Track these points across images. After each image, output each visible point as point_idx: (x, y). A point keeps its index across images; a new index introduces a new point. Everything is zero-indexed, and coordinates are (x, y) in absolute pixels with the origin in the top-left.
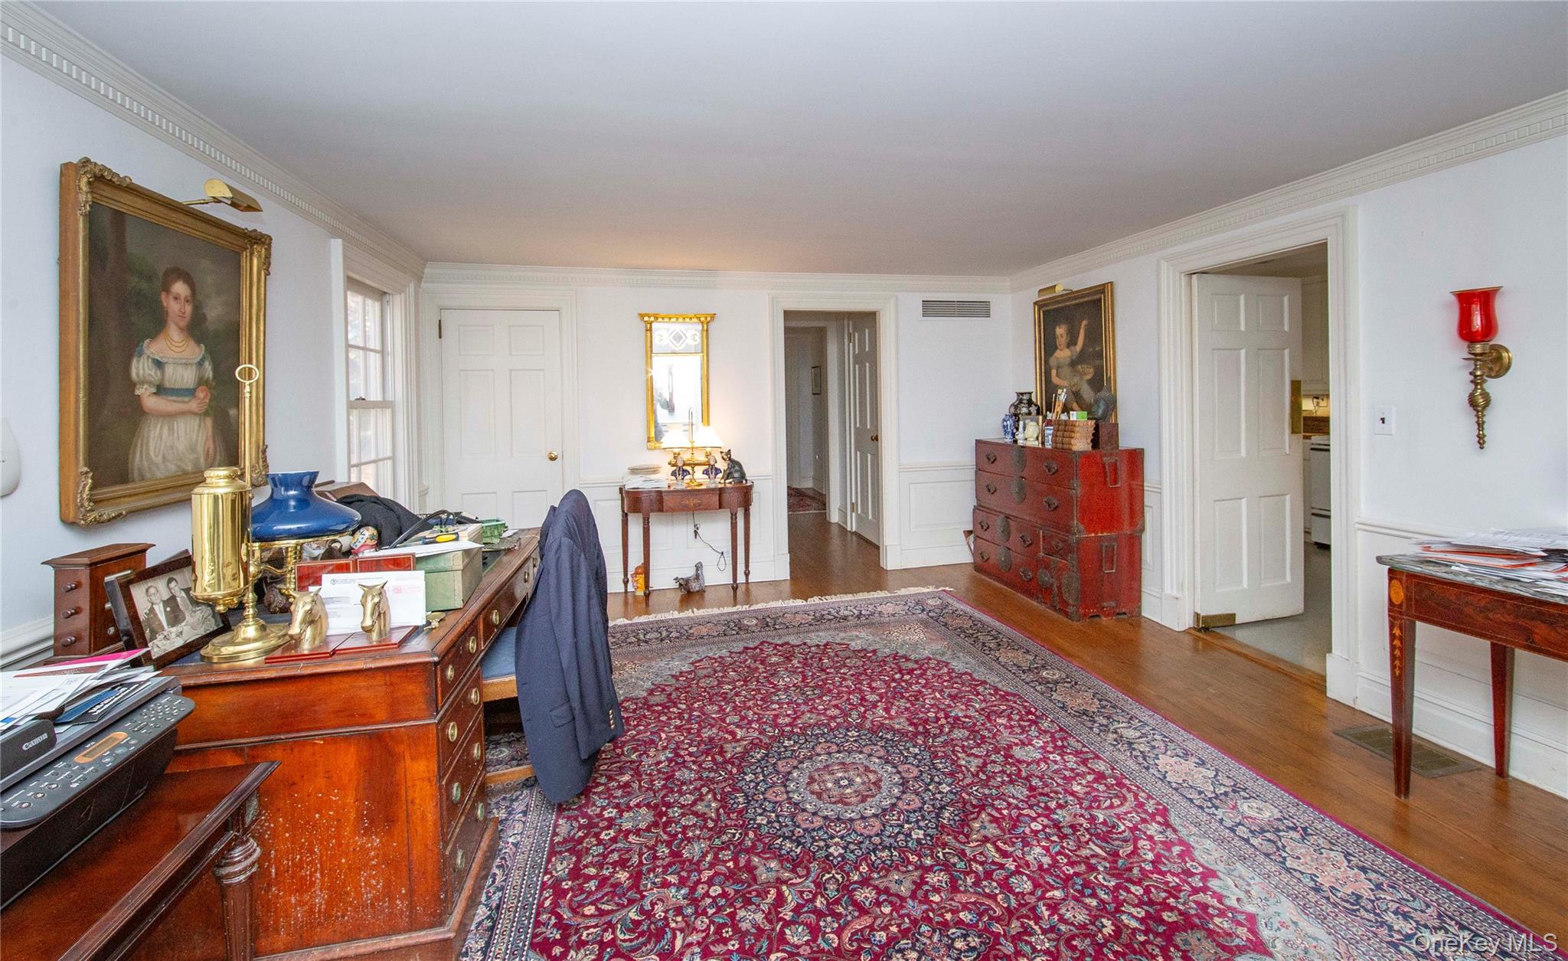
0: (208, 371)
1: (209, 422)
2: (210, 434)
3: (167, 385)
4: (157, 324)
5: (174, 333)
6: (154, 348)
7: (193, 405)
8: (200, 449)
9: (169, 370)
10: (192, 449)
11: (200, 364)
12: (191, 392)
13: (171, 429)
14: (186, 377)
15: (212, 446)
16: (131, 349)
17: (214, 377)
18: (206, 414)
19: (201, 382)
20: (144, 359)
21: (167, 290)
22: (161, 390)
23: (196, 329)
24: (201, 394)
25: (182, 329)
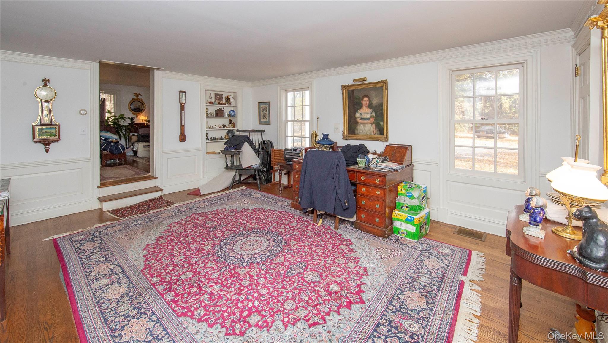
0: (374, 114)
1: (374, 125)
2: (374, 127)
3: (363, 118)
4: (361, 106)
5: (364, 108)
6: (360, 111)
7: (370, 122)
8: (372, 130)
9: (363, 115)
10: (369, 130)
11: (371, 113)
12: (369, 119)
13: (364, 126)
14: (368, 116)
15: (375, 130)
16: (355, 111)
17: (375, 115)
18: (373, 123)
19: (371, 117)
20: (358, 113)
21: (363, 100)
22: (362, 119)
23: (370, 106)
24: (372, 119)
25: (366, 107)
